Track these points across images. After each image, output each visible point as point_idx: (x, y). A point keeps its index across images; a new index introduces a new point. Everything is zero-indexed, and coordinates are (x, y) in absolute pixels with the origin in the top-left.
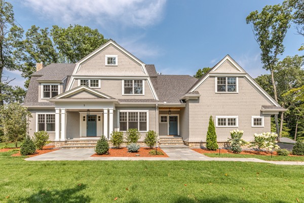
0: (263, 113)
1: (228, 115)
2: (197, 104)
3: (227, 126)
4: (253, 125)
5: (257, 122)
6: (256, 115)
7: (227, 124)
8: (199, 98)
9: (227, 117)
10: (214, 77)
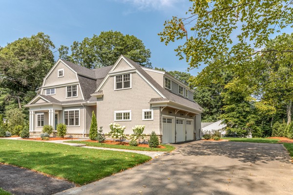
0: (152, 106)
1: (123, 110)
2: (102, 102)
3: (123, 120)
4: (143, 119)
5: (148, 115)
6: (147, 108)
7: (123, 118)
8: (103, 96)
9: (123, 112)
10: (113, 76)
